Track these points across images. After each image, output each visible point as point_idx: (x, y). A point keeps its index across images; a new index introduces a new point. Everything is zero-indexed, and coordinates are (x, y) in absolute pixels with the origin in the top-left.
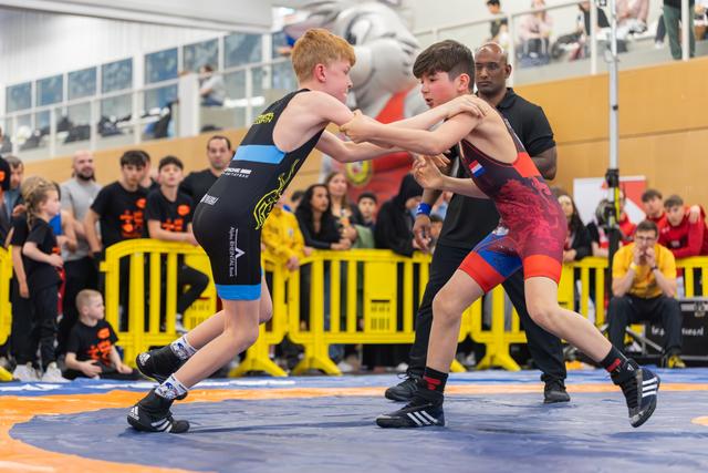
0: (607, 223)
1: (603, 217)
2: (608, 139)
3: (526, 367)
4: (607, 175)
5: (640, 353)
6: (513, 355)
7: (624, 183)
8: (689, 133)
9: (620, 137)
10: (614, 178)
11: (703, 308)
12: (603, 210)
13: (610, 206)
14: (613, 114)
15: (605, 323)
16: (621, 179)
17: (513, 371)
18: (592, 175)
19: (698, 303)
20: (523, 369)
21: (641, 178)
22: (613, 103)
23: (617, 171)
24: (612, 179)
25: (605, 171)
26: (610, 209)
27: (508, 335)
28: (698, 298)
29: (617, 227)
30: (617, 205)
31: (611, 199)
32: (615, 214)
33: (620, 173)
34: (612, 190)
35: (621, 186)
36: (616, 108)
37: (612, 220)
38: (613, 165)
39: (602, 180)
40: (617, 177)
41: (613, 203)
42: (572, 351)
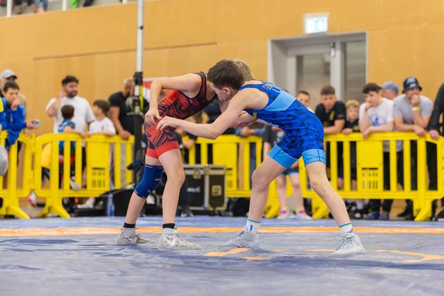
0: (134, 111)
1: (131, 107)
2: (135, 50)
3: (73, 215)
4: (135, 76)
6: (65, 206)
7: (146, 83)
8: (192, 48)
9: (144, 49)
10: (139, 78)
11: (199, 173)
12: (131, 102)
13: (136, 98)
14: (140, 31)
15: (131, 183)
16: (145, 79)
17: (65, 218)
19: (196, 169)
20: (71, 216)
22: (140, 24)
23: (141, 73)
25: (133, 74)
26: (136, 102)
27: (61, 191)
28: (198, 166)
30: (141, 98)
31: (138, 94)
32: (139, 105)
33: (144, 75)
34: (138, 87)
36: (142, 28)
37: (137, 109)
38: (139, 70)
40: (141, 78)
41: (138, 96)
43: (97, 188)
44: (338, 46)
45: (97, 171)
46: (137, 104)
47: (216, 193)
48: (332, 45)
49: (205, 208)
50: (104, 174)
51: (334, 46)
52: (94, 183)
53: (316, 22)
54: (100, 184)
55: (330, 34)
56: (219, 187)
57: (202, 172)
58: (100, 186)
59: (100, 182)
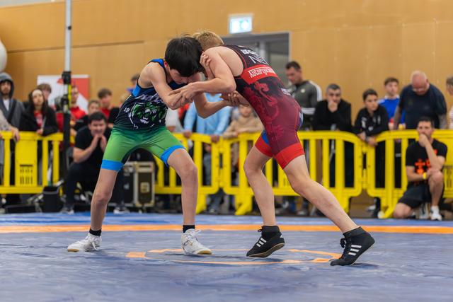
0: (62, 109)
1: (60, 105)
2: (64, 48)
4: (63, 75)
5: (84, 202)
9: (73, 47)
10: (67, 78)
12: (59, 101)
13: (65, 97)
14: (68, 33)
15: (60, 180)
16: (73, 76)
18: (51, 72)
21: (86, 76)
22: (68, 24)
23: (69, 72)
24: (66, 79)
25: (62, 72)
26: (65, 100)
29: (70, 112)
30: (70, 97)
31: (66, 92)
32: (68, 103)
33: (72, 74)
34: (66, 86)
35: (72, 84)
36: (70, 28)
37: (66, 108)
38: (67, 69)
39: (60, 77)
40: (70, 77)
41: (66, 95)
42: (36, 200)
43: (25, 185)
44: (262, 46)
45: (25, 168)
46: (65, 102)
47: (144, 190)
48: (256, 44)
49: (134, 204)
50: (32, 171)
51: (258, 46)
52: (22, 180)
53: (241, 22)
54: (28, 180)
55: (254, 34)
56: (147, 184)
57: (131, 170)
58: (27, 182)
59: (27, 178)
